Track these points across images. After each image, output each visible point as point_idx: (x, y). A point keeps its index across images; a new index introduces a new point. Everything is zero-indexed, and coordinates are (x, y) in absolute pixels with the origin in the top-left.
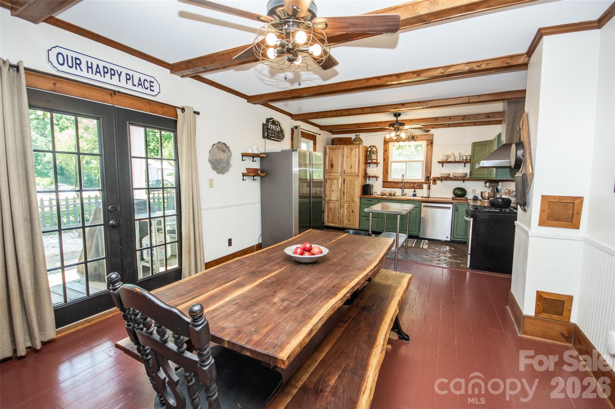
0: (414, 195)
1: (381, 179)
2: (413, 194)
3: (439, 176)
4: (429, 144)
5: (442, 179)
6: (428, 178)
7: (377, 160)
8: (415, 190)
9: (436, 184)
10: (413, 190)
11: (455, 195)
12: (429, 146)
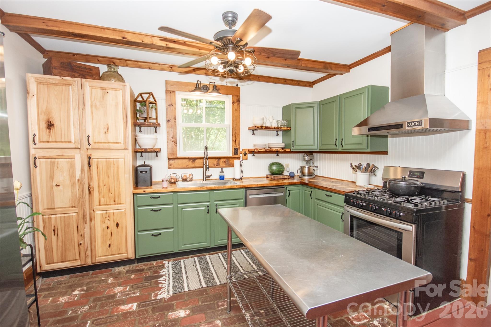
0: (222, 178)
1: (164, 155)
2: (220, 176)
3: (251, 147)
4: (236, 101)
5: (254, 152)
6: (236, 151)
7: (156, 119)
8: (222, 169)
9: (247, 159)
10: (220, 169)
11: (271, 173)
12: (236, 104)
